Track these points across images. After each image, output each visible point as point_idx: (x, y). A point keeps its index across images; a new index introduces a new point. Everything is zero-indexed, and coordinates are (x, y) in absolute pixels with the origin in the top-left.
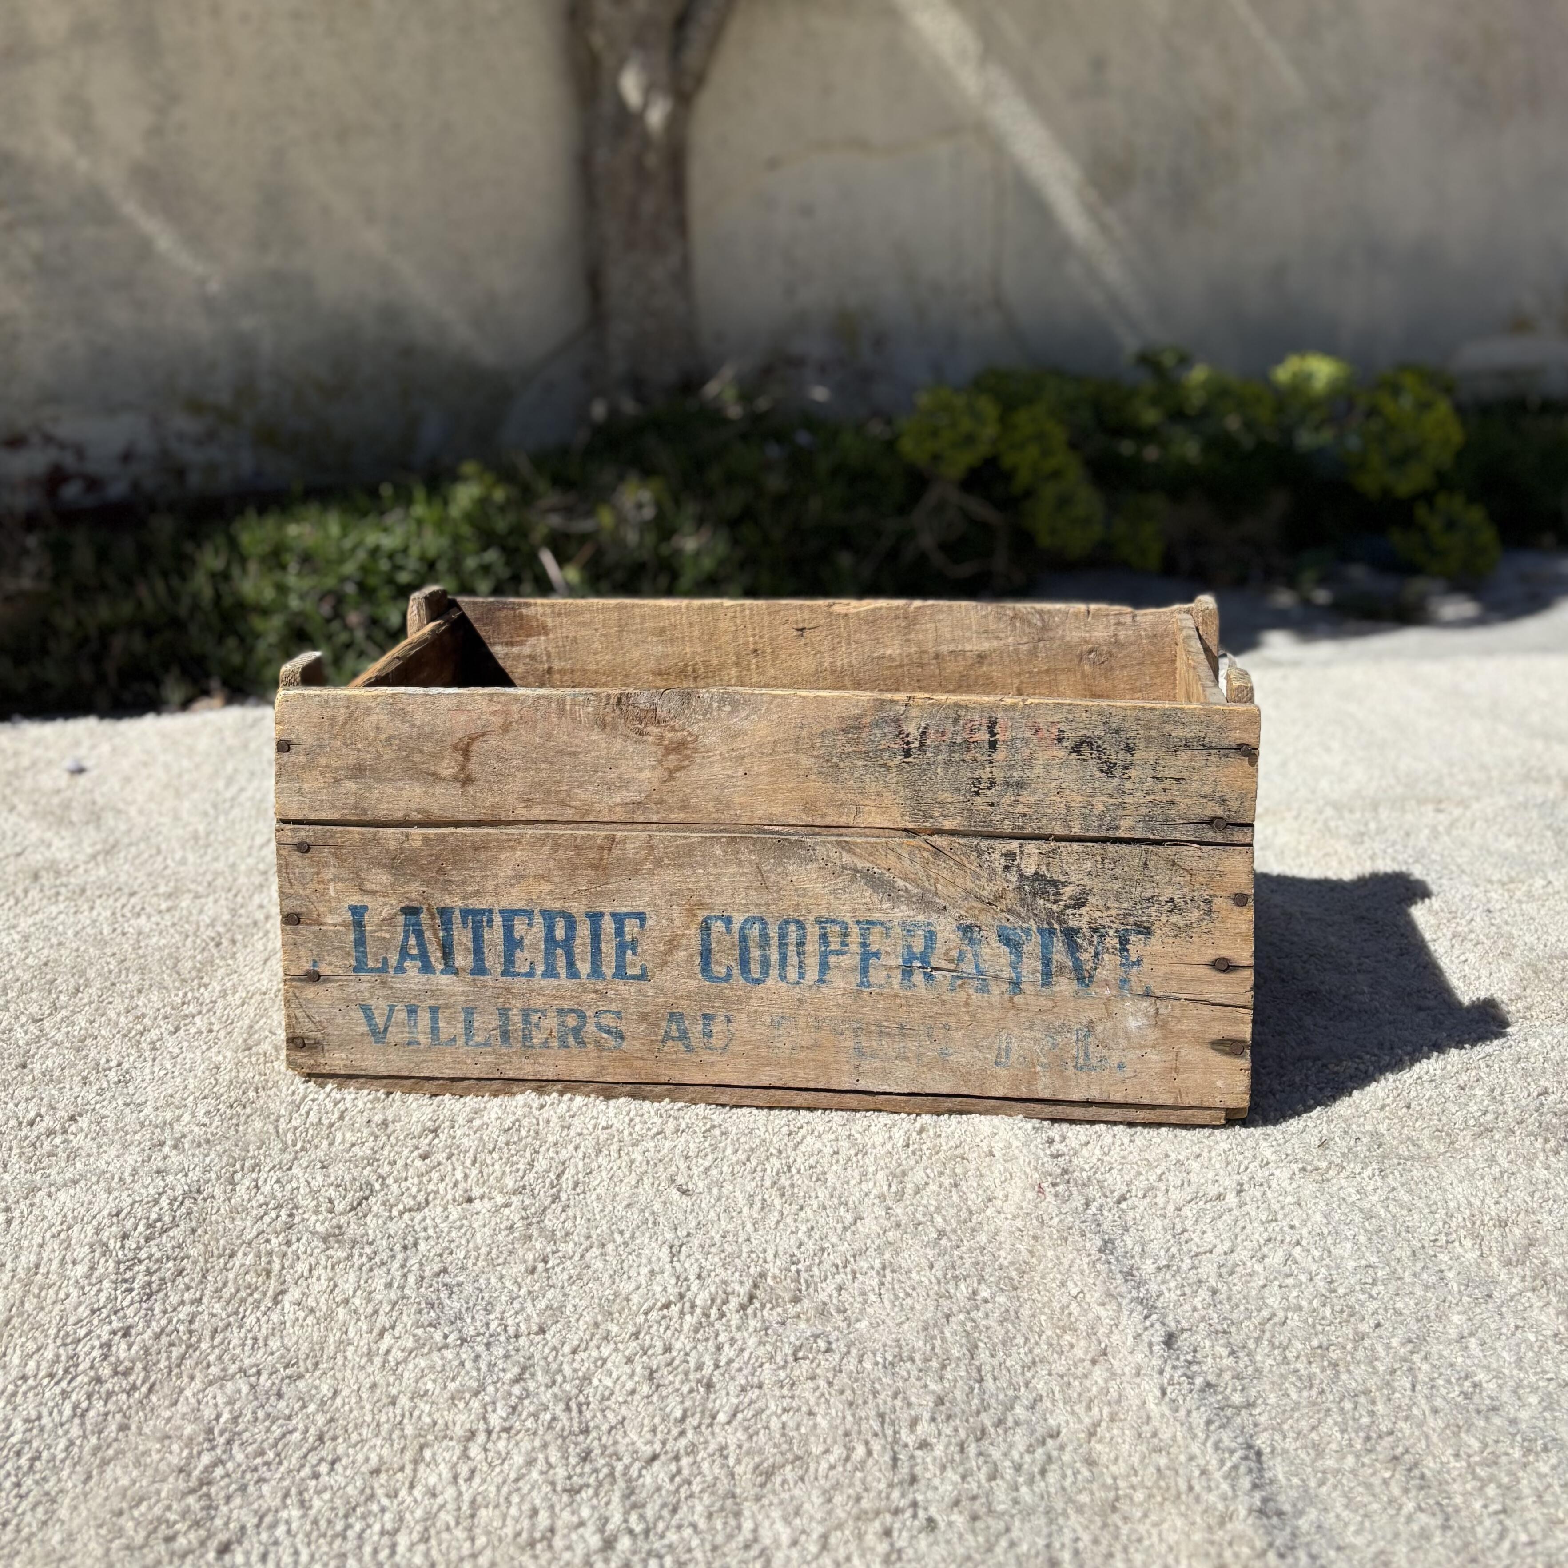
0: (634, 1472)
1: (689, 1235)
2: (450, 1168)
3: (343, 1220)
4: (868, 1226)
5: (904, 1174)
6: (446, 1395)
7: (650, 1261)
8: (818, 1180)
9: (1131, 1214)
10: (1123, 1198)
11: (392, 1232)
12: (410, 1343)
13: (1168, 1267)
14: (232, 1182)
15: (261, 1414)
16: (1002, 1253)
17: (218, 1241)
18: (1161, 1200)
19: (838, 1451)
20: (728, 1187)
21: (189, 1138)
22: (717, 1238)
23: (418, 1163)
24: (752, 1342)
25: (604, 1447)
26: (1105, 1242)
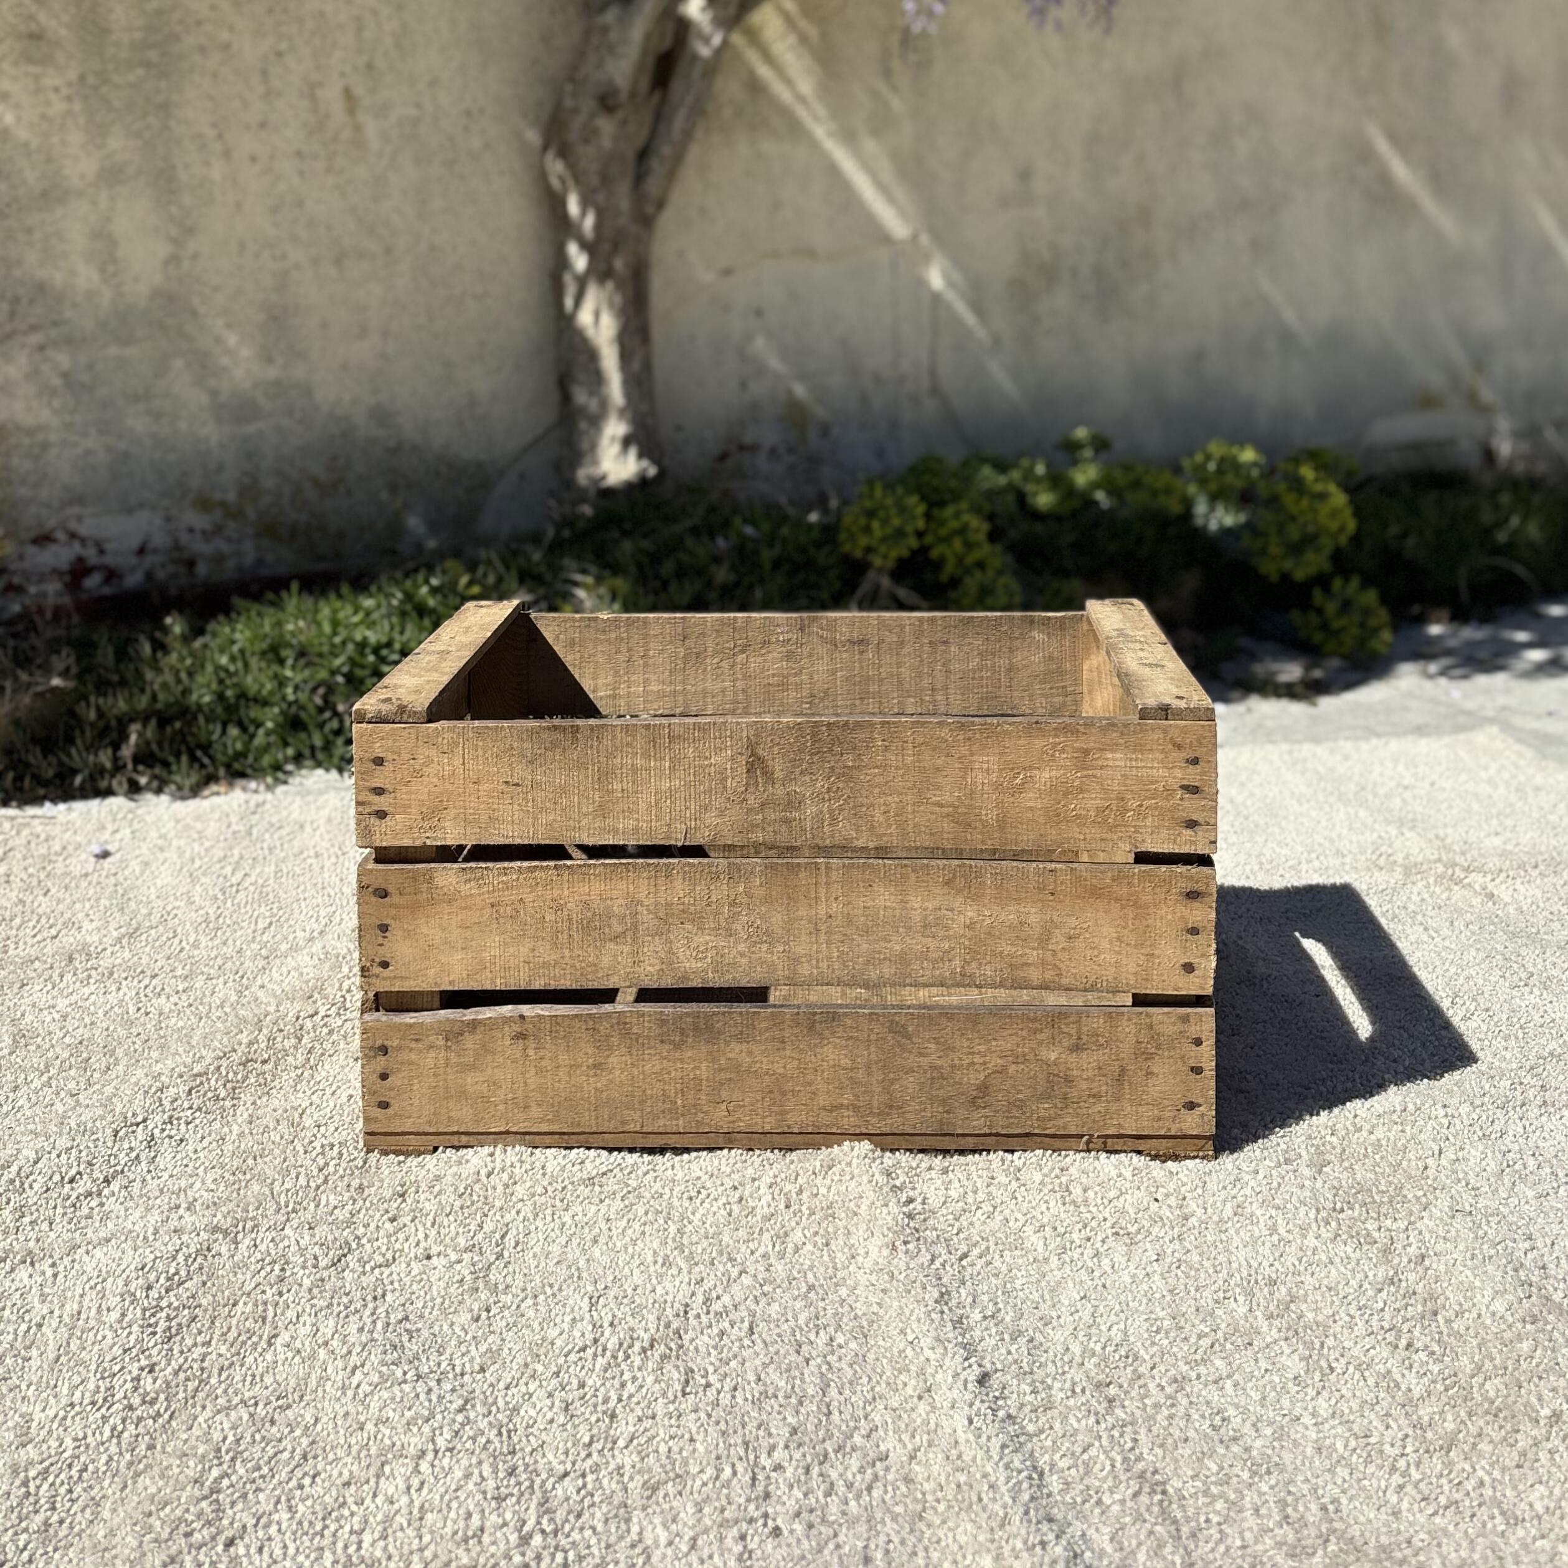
0: (549, 1485)
1: (606, 1287)
2: (413, 1229)
3: (325, 1274)
5: (786, 1234)
6: (404, 1421)
7: (572, 1310)
9: (969, 1270)
10: (965, 1256)
11: (364, 1285)
12: (376, 1379)
13: (993, 1316)
14: (235, 1241)
15: (258, 1437)
16: (858, 1305)
17: (223, 1292)
19: (710, 1472)
20: (640, 1245)
21: (200, 1201)
22: (630, 1291)
23: (388, 1225)
24: (650, 1379)
25: (527, 1465)
26: (942, 1294)
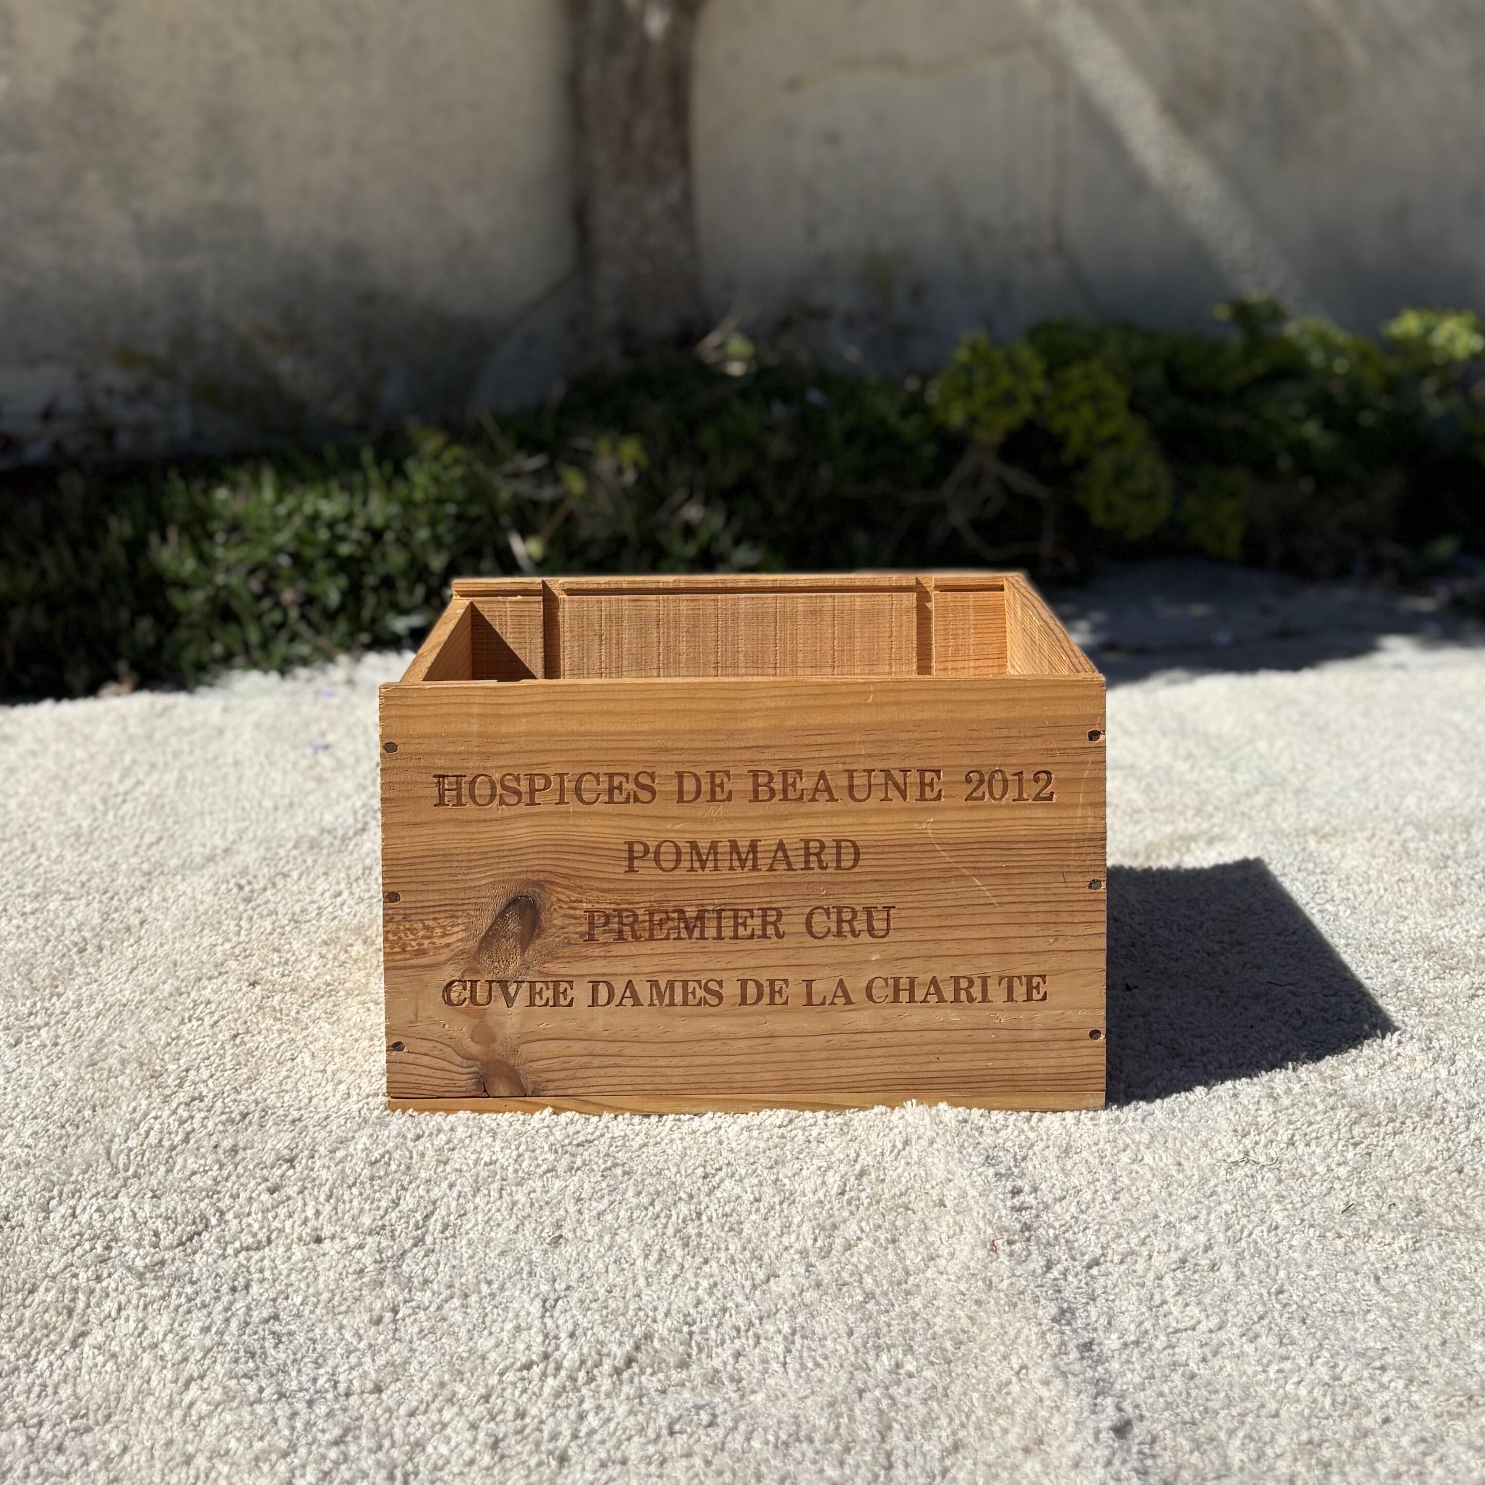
1: (568, 1288)
2: (300, 1204)
3: (168, 1255)
4: (783, 1285)
5: (835, 1227)
6: (250, 1455)
7: (517, 1316)
8: (731, 1229)
9: (1102, 1281)
10: (1096, 1262)
11: (221, 1272)
12: (218, 1396)
13: (1137, 1343)
14: (46, 1210)
15: (33, 1469)
16: (938, 1320)
17: (19, 1273)
18: (1140, 1267)
20: (623, 1234)
22: (602, 1292)
23: (265, 1197)
24: (622, 1410)
26: (1063, 1312)
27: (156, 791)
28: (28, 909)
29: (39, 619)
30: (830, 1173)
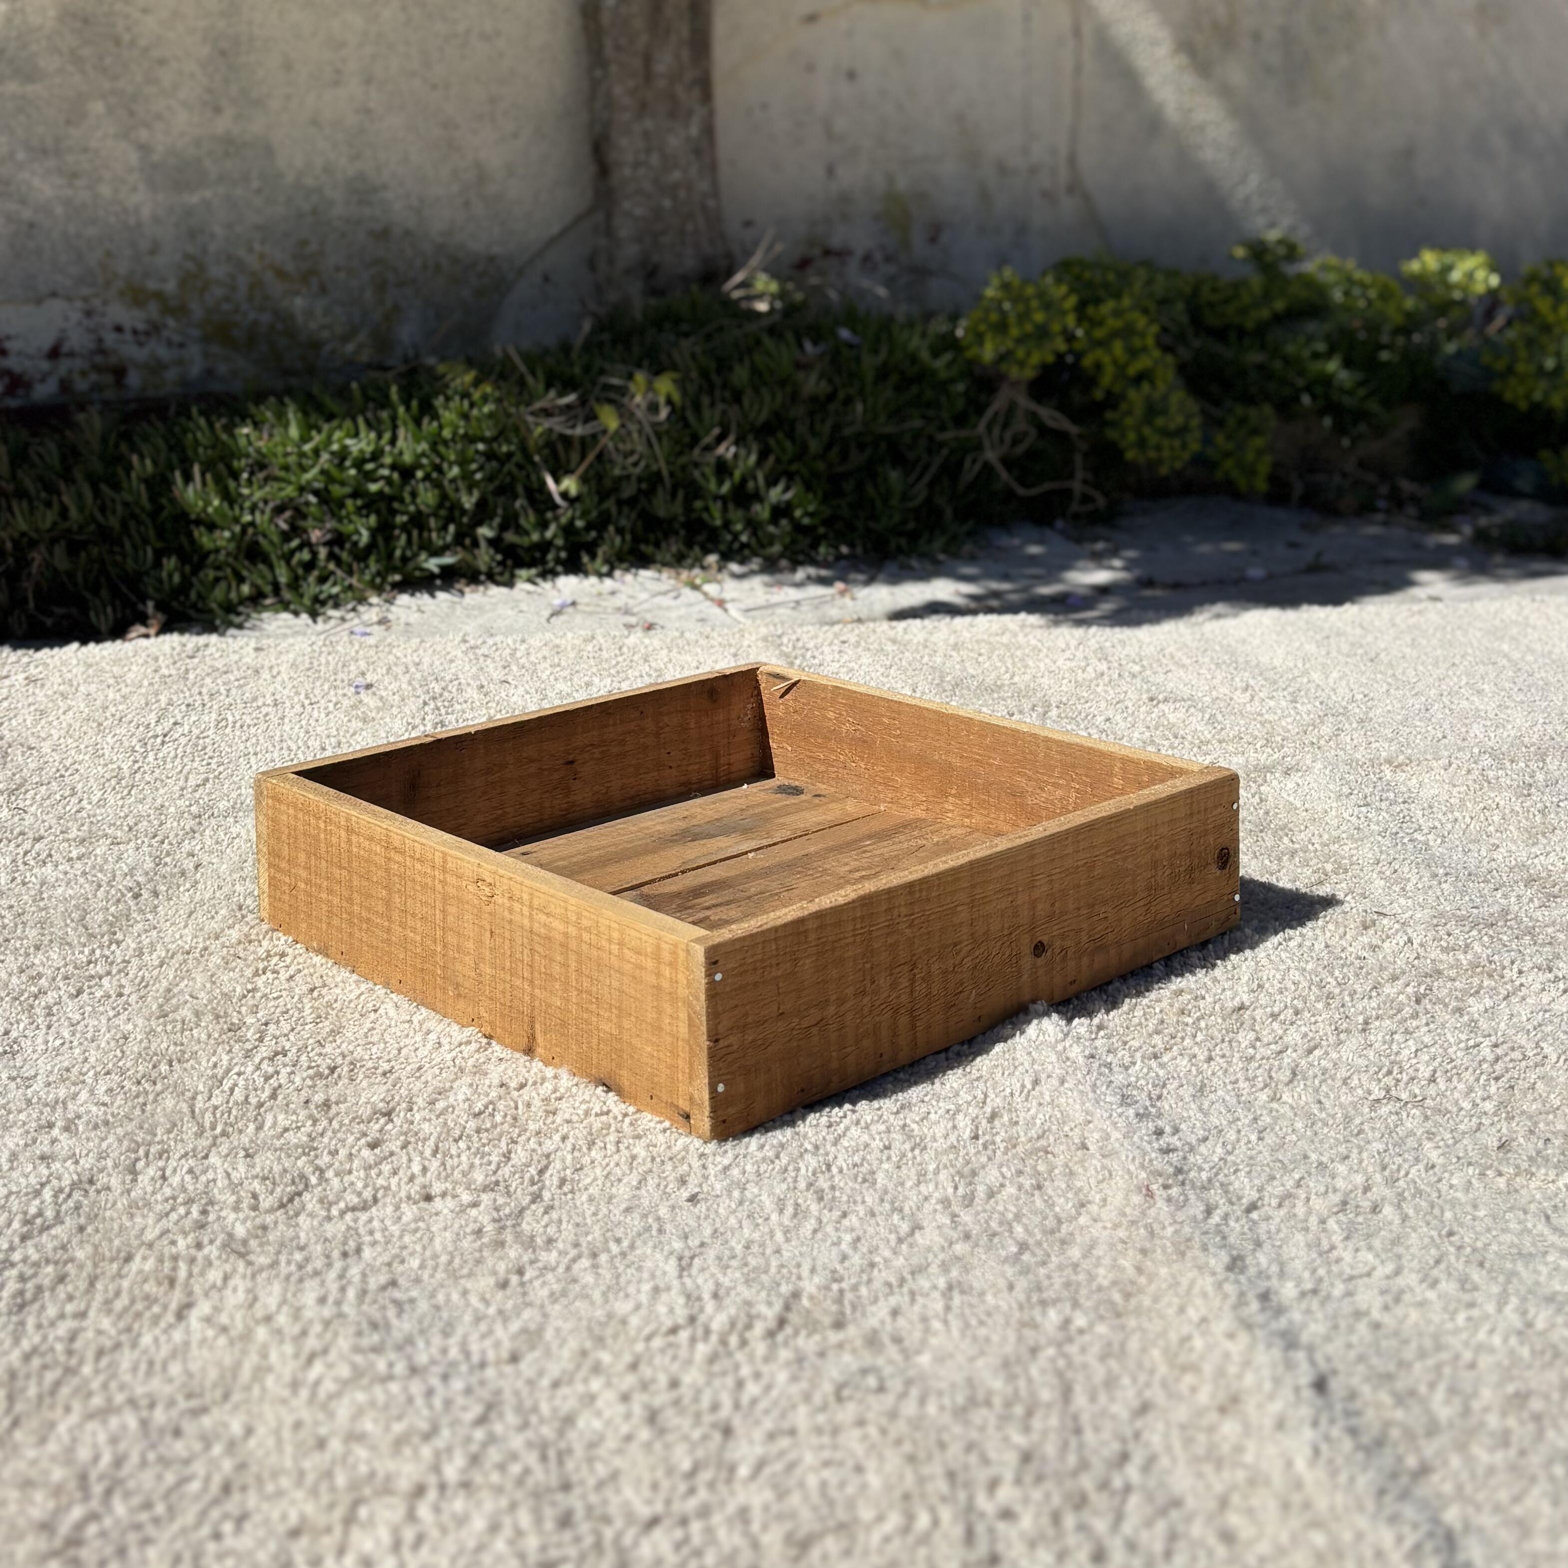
0: (628, 1540)
1: (702, 1245)
2: (405, 1159)
3: (269, 1219)
4: (928, 1237)
5: (974, 1173)
6: (389, 1438)
7: (653, 1276)
8: (865, 1180)
10: (1253, 1207)
11: (329, 1235)
12: (344, 1371)
13: (1315, 1292)
14: (133, 1171)
15: (151, 1456)
16: (1101, 1271)
17: (111, 1241)
18: (1300, 1210)
19: (894, 1520)
20: (752, 1190)
21: (85, 1118)
22: (739, 1249)
23: (366, 1153)
24: (782, 1377)
25: (589, 1509)
26: (1234, 1260)
27: (196, 732)
28: (74, 854)
29: (61, 560)
30: (960, 1117)
